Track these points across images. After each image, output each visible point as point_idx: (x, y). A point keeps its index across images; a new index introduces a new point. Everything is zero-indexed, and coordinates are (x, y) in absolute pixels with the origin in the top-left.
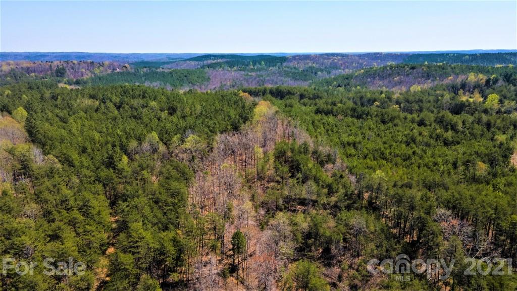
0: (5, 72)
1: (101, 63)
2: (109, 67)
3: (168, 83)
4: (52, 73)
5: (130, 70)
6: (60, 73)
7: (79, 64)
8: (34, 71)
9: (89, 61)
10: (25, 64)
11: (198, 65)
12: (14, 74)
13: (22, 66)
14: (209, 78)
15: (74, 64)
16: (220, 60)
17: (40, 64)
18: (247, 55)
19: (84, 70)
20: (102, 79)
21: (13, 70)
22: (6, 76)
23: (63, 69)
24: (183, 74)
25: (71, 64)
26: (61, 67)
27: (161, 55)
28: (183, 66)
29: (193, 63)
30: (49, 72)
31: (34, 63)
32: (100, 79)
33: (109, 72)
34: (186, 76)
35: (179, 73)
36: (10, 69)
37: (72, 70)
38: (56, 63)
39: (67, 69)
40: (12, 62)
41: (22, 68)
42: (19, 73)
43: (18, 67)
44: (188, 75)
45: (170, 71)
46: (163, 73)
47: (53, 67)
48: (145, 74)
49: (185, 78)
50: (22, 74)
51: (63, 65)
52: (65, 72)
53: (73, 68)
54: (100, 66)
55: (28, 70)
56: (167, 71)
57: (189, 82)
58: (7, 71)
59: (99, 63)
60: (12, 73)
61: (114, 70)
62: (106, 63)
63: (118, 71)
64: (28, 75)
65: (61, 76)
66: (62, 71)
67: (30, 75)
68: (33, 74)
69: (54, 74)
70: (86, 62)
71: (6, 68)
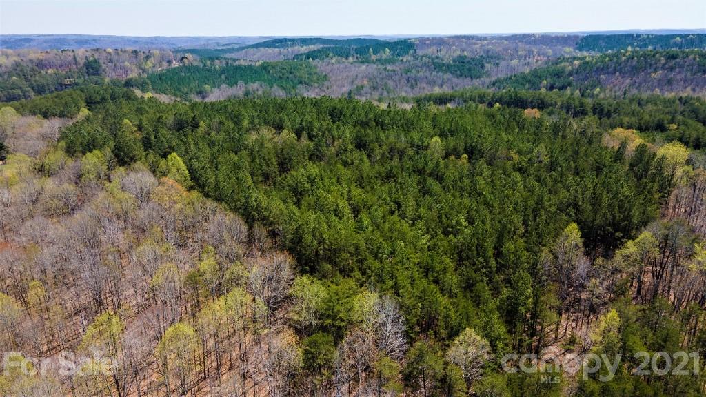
0: (6, 67)
1: (147, 52)
2: (161, 58)
4: (80, 69)
5: (195, 64)
6: (93, 69)
7: (117, 54)
8: (50, 66)
9: (130, 49)
10: (34, 54)
12: (22, 71)
13: (29, 57)
15: (110, 53)
17: (56, 55)
19: (127, 64)
20: (163, 78)
21: (17, 65)
22: (10, 74)
23: (95, 61)
25: (105, 54)
26: (92, 58)
30: (74, 68)
31: (47, 52)
33: (165, 65)
34: (291, 73)
36: (14, 63)
37: (110, 64)
38: (81, 52)
39: (101, 61)
41: (31, 60)
42: (29, 69)
43: (24, 59)
44: (293, 70)
45: (258, 64)
46: (250, 67)
47: (78, 59)
48: (223, 71)
49: (291, 76)
50: (33, 70)
51: (93, 55)
52: (100, 66)
53: (111, 61)
54: (147, 57)
55: (41, 64)
56: (253, 64)
57: (301, 83)
58: (9, 65)
59: (144, 53)
60: (18, 69)
61: (169, 62)
62: (156, 52)
63: (175, 64)
64: (43, 72)
65: (94, 74)
66: (94, 65)
67: (46, 73)
68: (50, 71)
69: (85, 70)
70: (125, 51)
71: (5, 62)
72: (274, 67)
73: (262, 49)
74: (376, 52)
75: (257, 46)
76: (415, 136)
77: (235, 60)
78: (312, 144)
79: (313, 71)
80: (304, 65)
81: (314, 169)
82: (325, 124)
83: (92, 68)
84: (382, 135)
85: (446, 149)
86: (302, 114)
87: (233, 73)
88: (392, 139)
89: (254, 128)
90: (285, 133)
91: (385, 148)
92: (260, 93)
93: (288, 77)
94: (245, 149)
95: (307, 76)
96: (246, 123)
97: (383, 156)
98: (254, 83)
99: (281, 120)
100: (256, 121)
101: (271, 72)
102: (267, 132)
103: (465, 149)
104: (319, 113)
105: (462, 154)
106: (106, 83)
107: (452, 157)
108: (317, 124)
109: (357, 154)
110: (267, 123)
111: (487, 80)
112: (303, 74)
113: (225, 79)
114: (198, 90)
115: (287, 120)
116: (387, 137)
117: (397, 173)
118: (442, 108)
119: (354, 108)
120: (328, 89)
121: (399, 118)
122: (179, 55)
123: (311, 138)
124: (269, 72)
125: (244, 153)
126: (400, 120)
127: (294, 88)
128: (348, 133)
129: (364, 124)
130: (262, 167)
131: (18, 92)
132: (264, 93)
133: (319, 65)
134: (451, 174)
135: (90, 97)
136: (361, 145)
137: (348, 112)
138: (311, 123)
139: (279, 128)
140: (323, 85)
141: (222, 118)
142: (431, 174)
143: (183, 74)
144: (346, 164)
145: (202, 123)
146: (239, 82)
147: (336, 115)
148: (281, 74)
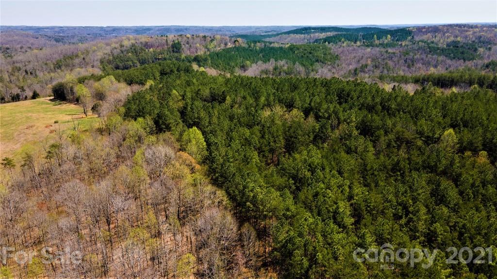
0: (126, 47)
1: (212, 37)
2: (221, 41)
4: (169, 48)
5: (243, 45)
7: (192, 38)
8: (152, 46)
9: (202, 35)
10: (144, 39)
12: (135, 49)
13: (141, 40)
15: (188, 38)
17: (157, 39)
19: (198, 45)
20: (219, 55)
21: (133, 45)
22: (128, 52)
23: (179, 43)
25: (185, 38)
26: (177, 41)
29: (298, 36)
30: (166, 48)
31: (152, 37)
33: (223, 46)
36: (131, 44)
37: (187, 45)
38: (171, 37)
39: (182, 43)
40: (131, 37)
41: (141, 43)
42: (139, 48)
43: (137, 41)
44: (312, 51)
45: (287, 46)
46: (281, 48)
47: (168, 42)
48: (262, 50)
49: (310, 55)
50: (142, 49)
51: (178, 39)
52: (181, 47)
53: (188, 43)
54: (212, 41)
55: (147, 45)
56: (283, 46)
57: (317, 61)
58: (128, 46)
59: (210, 37)
60: (133, 48)
61: (226, 44)
62: (218, 37)
63: (230, 45)
64: (147, 50)
65: (177, 52)
66: (177, 46)
67: (148, 51)
68: (151, 50)
69: (171, 49)
70: (198, 36)
71: (127, 43)
72: (298, 49)
73: (292, 35)
74: (379, 38)
75: (289, 33)
76: (424, 124)
77: (271, 43)
78: (317, 126)
79: (327, 52)
80: (321, 47)
81: (316, 156)
82: (332, 107)
83: (176, 48)
84: (389, 123)
85: (461, 141)
86: (313, 94)
87: (268, 53)
88: (399, 128)
89: (269, 105)
90: (295, 112)
91: (391, 136)
92: (285, 68)
93: (308, 57)
94: (258, 125)
95: (323, 55)
96: (263, 99)
97: (389, 145)
98: (282, 61)
99: (292, 99)
100: (272, 98)
101: (296, 52)
102: (279, 110)
103: (484, 145)
104: (328, 93)
105: (481, 150)
106: (182, 58)
107: (468, 153)
108: (325, 106)
109: (361, 140)
110: (280, 101)
111: (480, 62)
112: (320, 54)
113: (262, 56)
114: (242, 64)
115: (298, 99)
116: (394, 125)
117: (404, 167)
118: (448, 92)
119: (361, 92)
120: (338, 66)
121: (406, 103)
122: (233, 39)
123: (317, 118)
124: (294, 52)
125: (257, 128)
126: (408, 106)
127: (311, 65)
128: (355, 116)
129: (371, 109)
130: (270, 143)
131: (130, 63)
132: (288, 68)
133: (333, 48)
134: (469, 176)
135: (163, 70)
136: (366, 130)
137: (355, 95)
138: (320, 104)
139: (290, 106)
140: (335, 63)
141: (246, 94)
142: (444, 173)
143: (233, 53)
144: (349, 151)
145: (228, 97)
146: (271, 60)
147: (343, 97)
148: (303, 54)
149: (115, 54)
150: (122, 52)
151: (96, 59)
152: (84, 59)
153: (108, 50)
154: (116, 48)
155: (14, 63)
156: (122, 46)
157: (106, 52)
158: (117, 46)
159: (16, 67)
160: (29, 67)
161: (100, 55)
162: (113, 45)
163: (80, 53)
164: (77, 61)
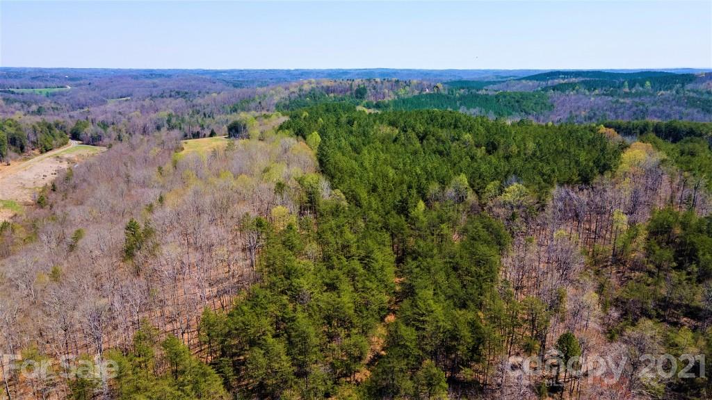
0: (306, 91)
1: (408, 81)
2: (417, 87)
3: (491, 111)
4: (352, 94)
5: (443, 92)
6: (360, 93)
7: (382, 83)
8: (333, 91)
9: (394, 79)
10: (326, 83)
11: (539, 86)
12: (314, 94)
13: (323, 84)
14: (552, 105)
15: (377, 82)
16: (573, 80)
17: (341, 83)
18: (620, 72)
19: (387, 91)
20: (406, 102)
21: (313, 89)
22: (306, 96)
23: (364, 89)
24: (514, 98)
25: (373, 82)
26: (362, 86)
27: (486, 71)
28: (516, 88)
29: (531, 83)
30: (348, 93)
31: (335, 81)
32: (404, 103)
33: (416, 93)
34: (518, 102)
35: (508, 97)
36: (311, 88)
37: (373, 91)
38: (358, 81)
39: (368, 89)
40: (313, 80)
41: (323, 87)
42: (318, 93)
43: (318, 86)
44: (521, 100)
45: (496, 93)
46: (486, 95)
47: (353, 86)
48: (461, 98)
50: (322, 94)
51: (364, 84)
52: (366, 92)
53: (375, 88)
54: (406, 86)
55: (328, 90)
56: (491, 93)
57: (522, 111)
58: (308, 90)
59: (405, 82)
60: (312, 92)
61: (423, 90)
62: (415, 81)
63: (426, 92)
64: (327, 95)
65: (359, 98)
66: (362, 91)
67: (329, 96)
68: (332, 95)
69: (355, 95)
70: (390, 81)
71: (307, 87)
73: (524, 81)
80: (537, 96)
87: (468, 101)
98: (475, 109)
112: (530, 103)
124: (498, 100)
148: (507, 103)
149: (293, 99)
150: (300, 96)
151: (272, 103)
152: (260, 103)
153: (285, 94)
154: (294, 92)
155: (193, 106)
156: (301, 90)
157: (283, 96)
158: (296, 90)
159: (196, 110)
160: (207, 111)
161: (276, 99)
162: (292, 90)
163: (257, 97)
164: (253, 105)
